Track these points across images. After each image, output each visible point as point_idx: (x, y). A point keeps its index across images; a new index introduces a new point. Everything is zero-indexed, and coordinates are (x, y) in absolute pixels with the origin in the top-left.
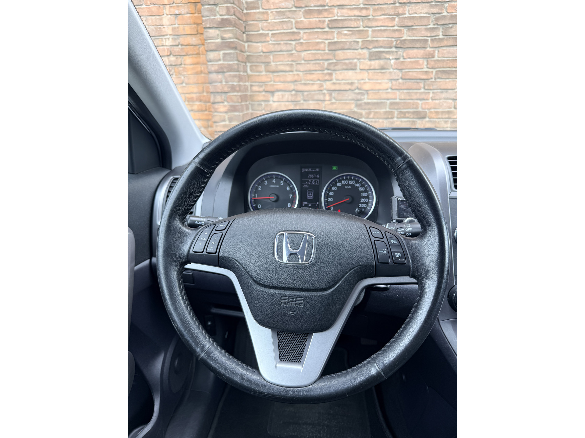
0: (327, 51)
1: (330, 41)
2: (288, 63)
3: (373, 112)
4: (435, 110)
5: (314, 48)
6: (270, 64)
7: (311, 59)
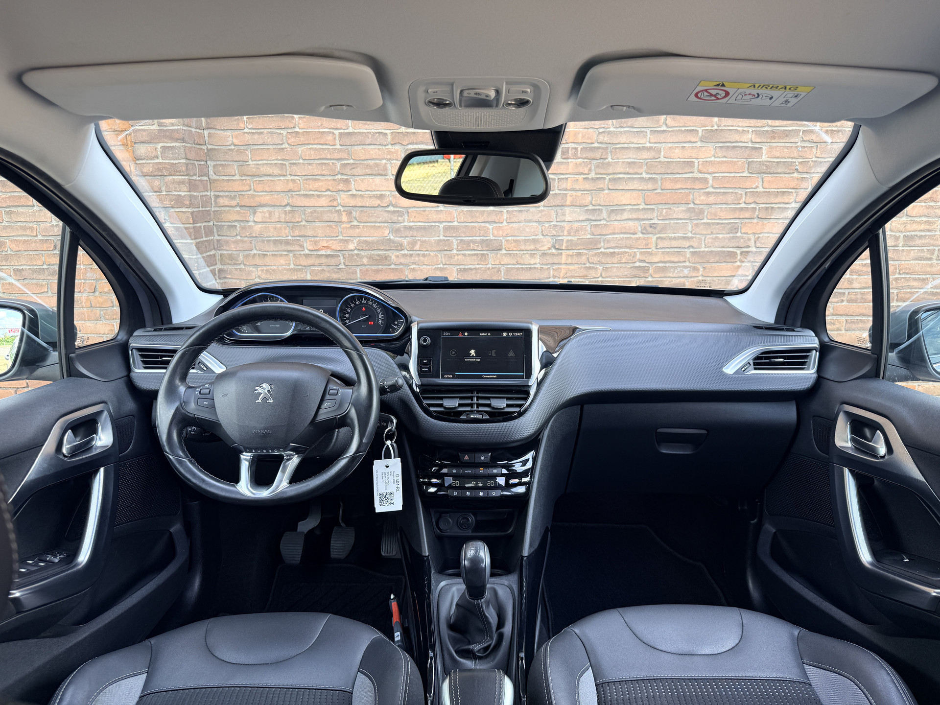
0: (338, 147)
1: (342, 131)
2: (276, 162)
3: (418, 240)
4: (515, 238)
5: (316, 142)
6: (247, 163)
7: (313, 158)
